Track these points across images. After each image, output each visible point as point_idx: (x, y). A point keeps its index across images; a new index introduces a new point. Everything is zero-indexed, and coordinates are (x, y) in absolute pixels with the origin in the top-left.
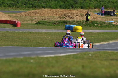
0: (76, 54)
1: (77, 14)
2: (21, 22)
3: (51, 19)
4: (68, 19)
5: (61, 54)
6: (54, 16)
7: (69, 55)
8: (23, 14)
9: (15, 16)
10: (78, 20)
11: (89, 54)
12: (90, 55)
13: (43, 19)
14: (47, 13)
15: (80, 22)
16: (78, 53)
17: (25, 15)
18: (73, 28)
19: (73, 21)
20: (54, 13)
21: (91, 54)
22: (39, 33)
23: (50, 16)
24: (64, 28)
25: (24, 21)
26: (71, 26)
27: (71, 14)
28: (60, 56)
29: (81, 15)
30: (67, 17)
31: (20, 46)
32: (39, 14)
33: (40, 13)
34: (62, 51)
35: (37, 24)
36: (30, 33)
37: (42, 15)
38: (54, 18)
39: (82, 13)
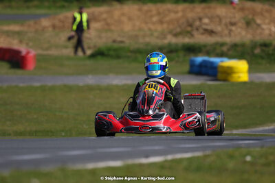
0: (198, 157)
1: (233, 20)
2: (40, 52)
3: (141, 40)
4: (200, 39)
5: (147, 156)
6: (153, 27)
7: (173, 161)
8: (45, 22)
9: (18, 33)
10: (237, 39)
11: (245, 156)
12: (248, 158)
13: (114, 41)
14: (130, 19)
15: (243, 45)
16: (208, 152)
17: (54, 27)
18: (219, 69)
19: (217, 44)
20: (155, 19)
21: (252, 156)
22: (99, 88)
23: (140, 29)
24: (187, 68)
25: (47, 49)
26: (212, 63)
27: (211, 18)
28: (141, 165)
29: (248, 24)
30: (197, 29)
31: (31, 133)
32: (99, 21)
33: (105, 20)
34: (157, 148)
35: (93, 56)
36: (69, 89)
37: (113, 27)
38: (152, 35)
39: (250, 17)
